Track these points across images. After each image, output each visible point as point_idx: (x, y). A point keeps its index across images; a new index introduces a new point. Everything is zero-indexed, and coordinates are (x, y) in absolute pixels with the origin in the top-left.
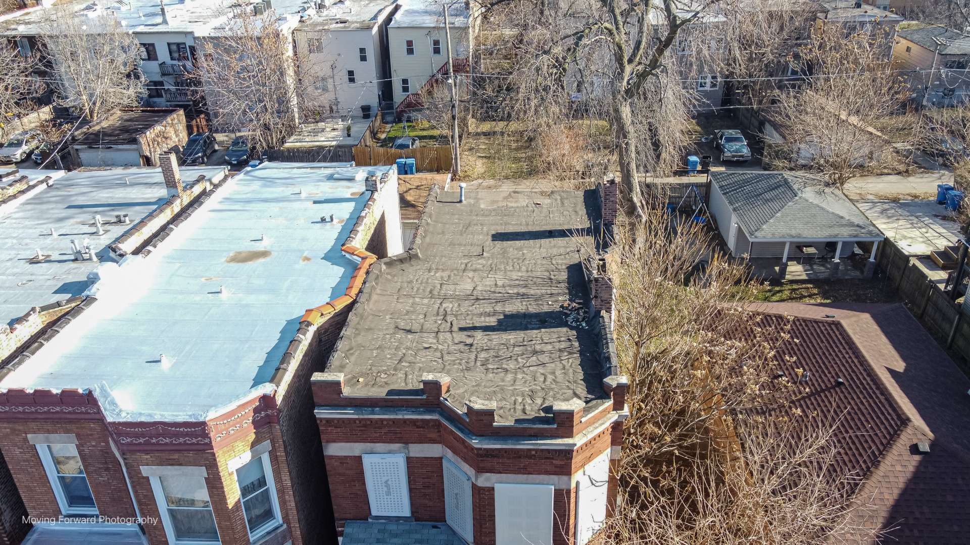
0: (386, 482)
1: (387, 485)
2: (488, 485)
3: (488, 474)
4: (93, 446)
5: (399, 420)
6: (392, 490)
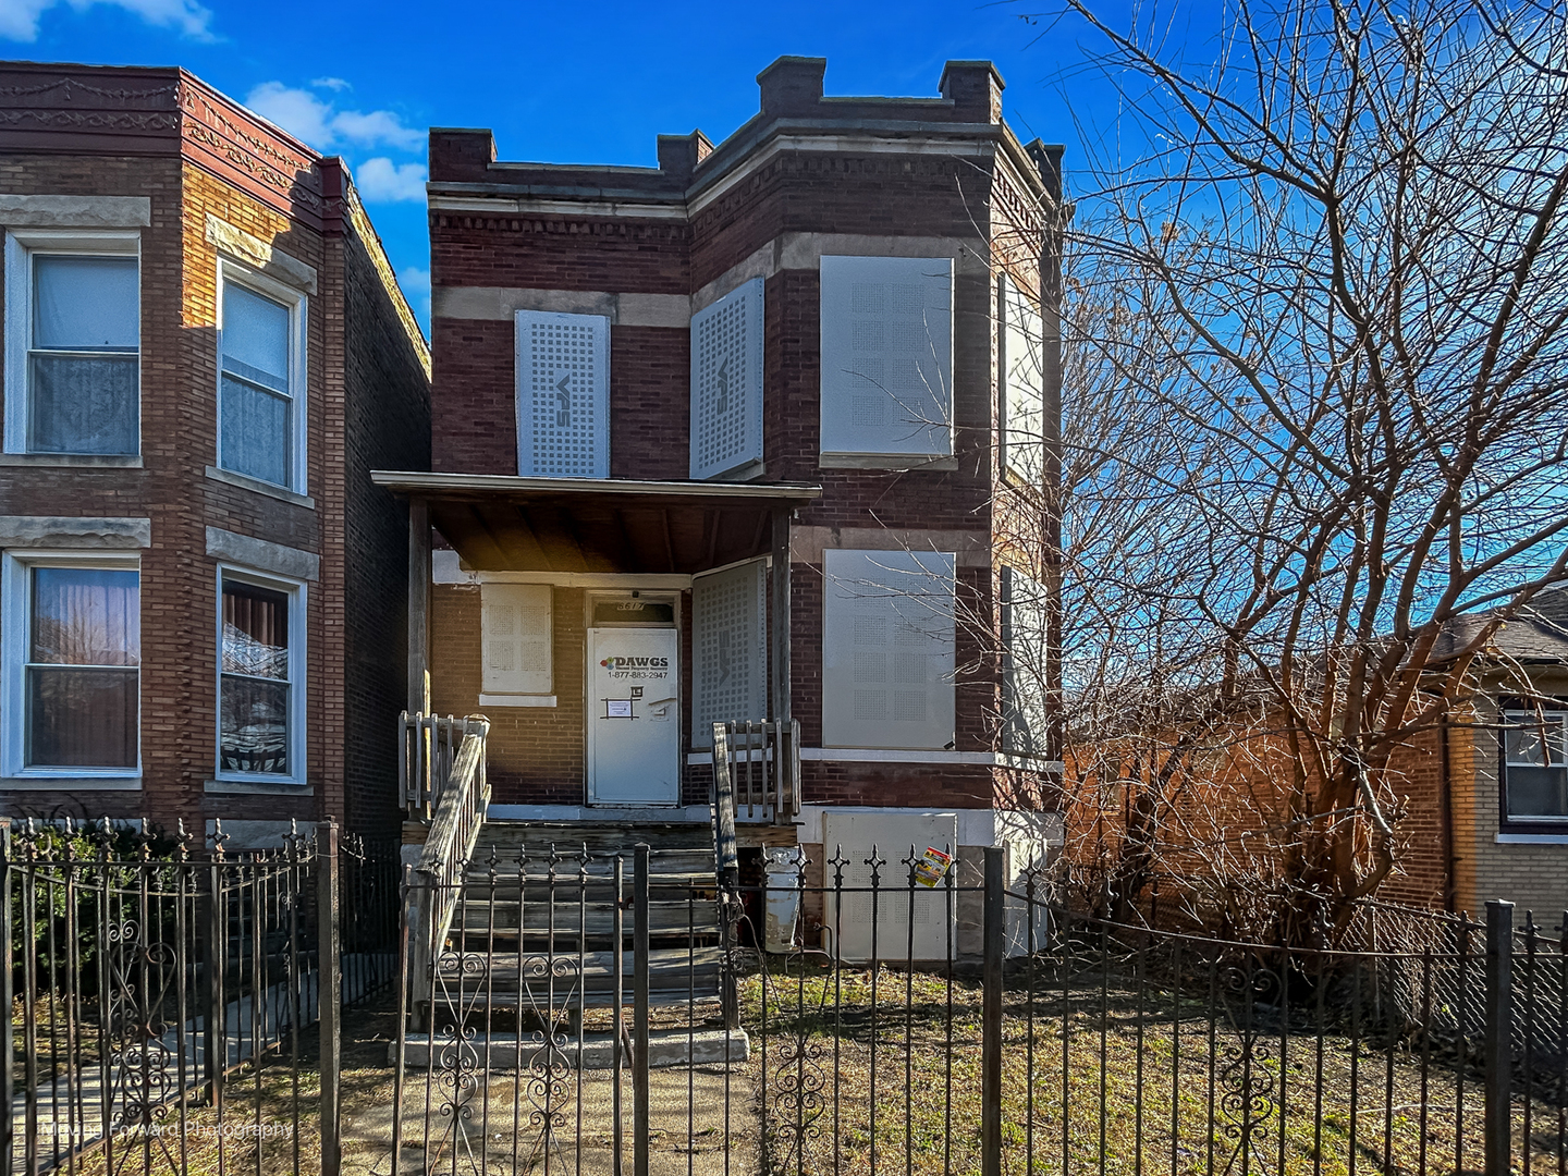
0: (561, 386)
1: (564, 395)
2: (804, 264)
3: (806, 236)
5: (604, 222)
6: (572, 408)
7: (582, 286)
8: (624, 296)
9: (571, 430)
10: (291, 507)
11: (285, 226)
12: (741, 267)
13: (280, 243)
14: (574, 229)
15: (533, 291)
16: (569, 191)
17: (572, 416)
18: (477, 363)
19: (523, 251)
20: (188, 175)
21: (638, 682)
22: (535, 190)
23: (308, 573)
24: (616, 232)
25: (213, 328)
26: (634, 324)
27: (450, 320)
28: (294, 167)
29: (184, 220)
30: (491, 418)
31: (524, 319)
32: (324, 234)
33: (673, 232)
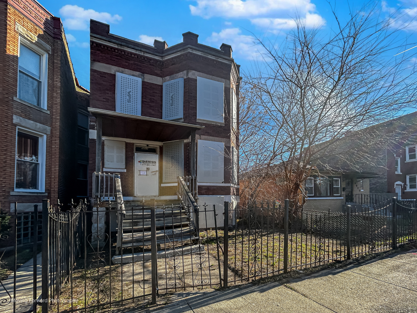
0: (129, 93)
3: (194, 71)
5: (141, 56)
6: (131, 99)
7: (134, 70)
8: (146, 75)
9: (131, 104)
10: (42, 113)
11: (42, 33)
12: (177, 75)
13: (39, 36)
14: (133, 56)
15: (121, 68)
16: (132, 46)
17: (131, 101)
18: (104, 83)
19: (119, 58)
20: (9, 9)
21: (148, 167)
22: (123, 44)
23: (47, 132)
24: (144, 59)
25: (17, 56)
26: (148, 82)
27: (96, 70)
28: (44, 17)
29: (8, 22)
30: (108, 98)
31: (119, 75)
32: (54, 38)
33: (159, 63)
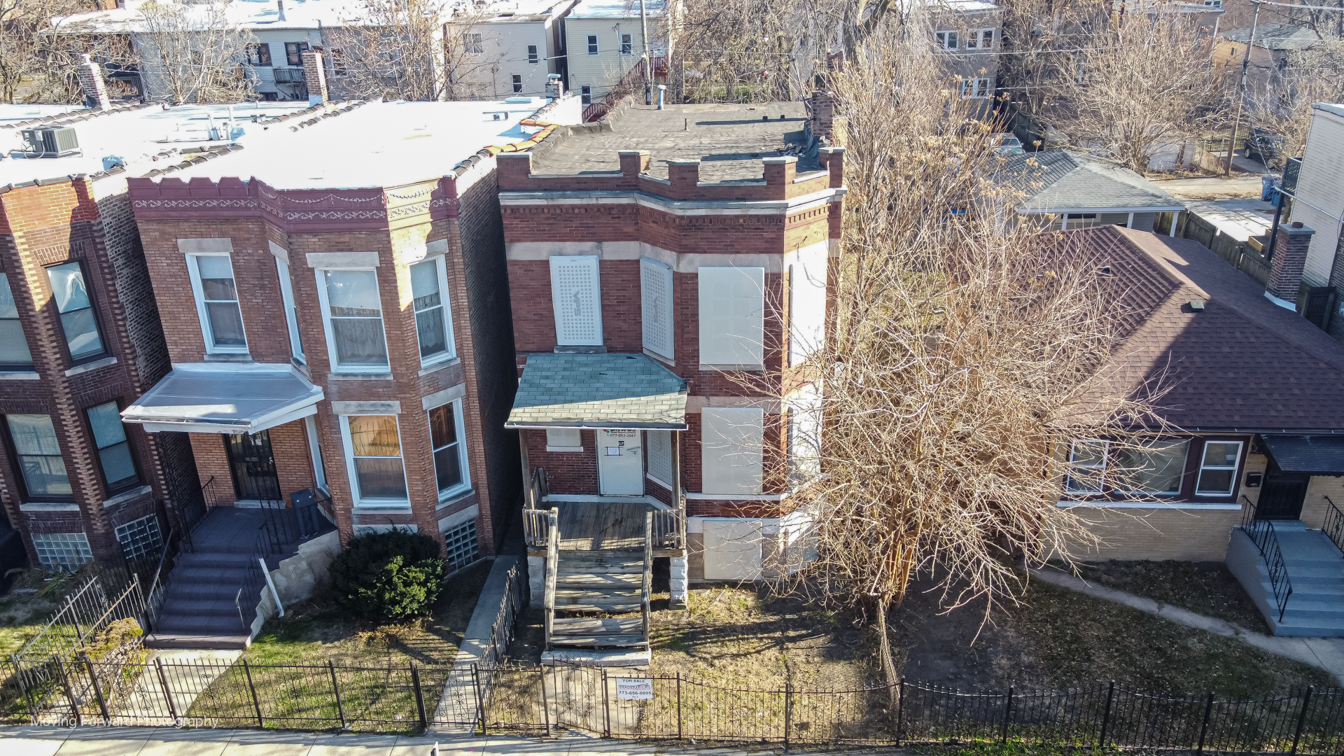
0: (576, 295)
1: (577, 300)
2: (690, 270)
3: (691, 255)
4: (249, 254)
5: (593, 208)
6: (582, 307)
7: (582, 239)
8: (605, 244)
9: (582, 318)
12: (662, 252)
14: (577, 211)
15: (557, 243)
17: (582, 311)
21: (622, 439)
24: (599, 210)
26: (612, 259)
30: (542, 311)
31: (554, 261)
33: (629, 210)
